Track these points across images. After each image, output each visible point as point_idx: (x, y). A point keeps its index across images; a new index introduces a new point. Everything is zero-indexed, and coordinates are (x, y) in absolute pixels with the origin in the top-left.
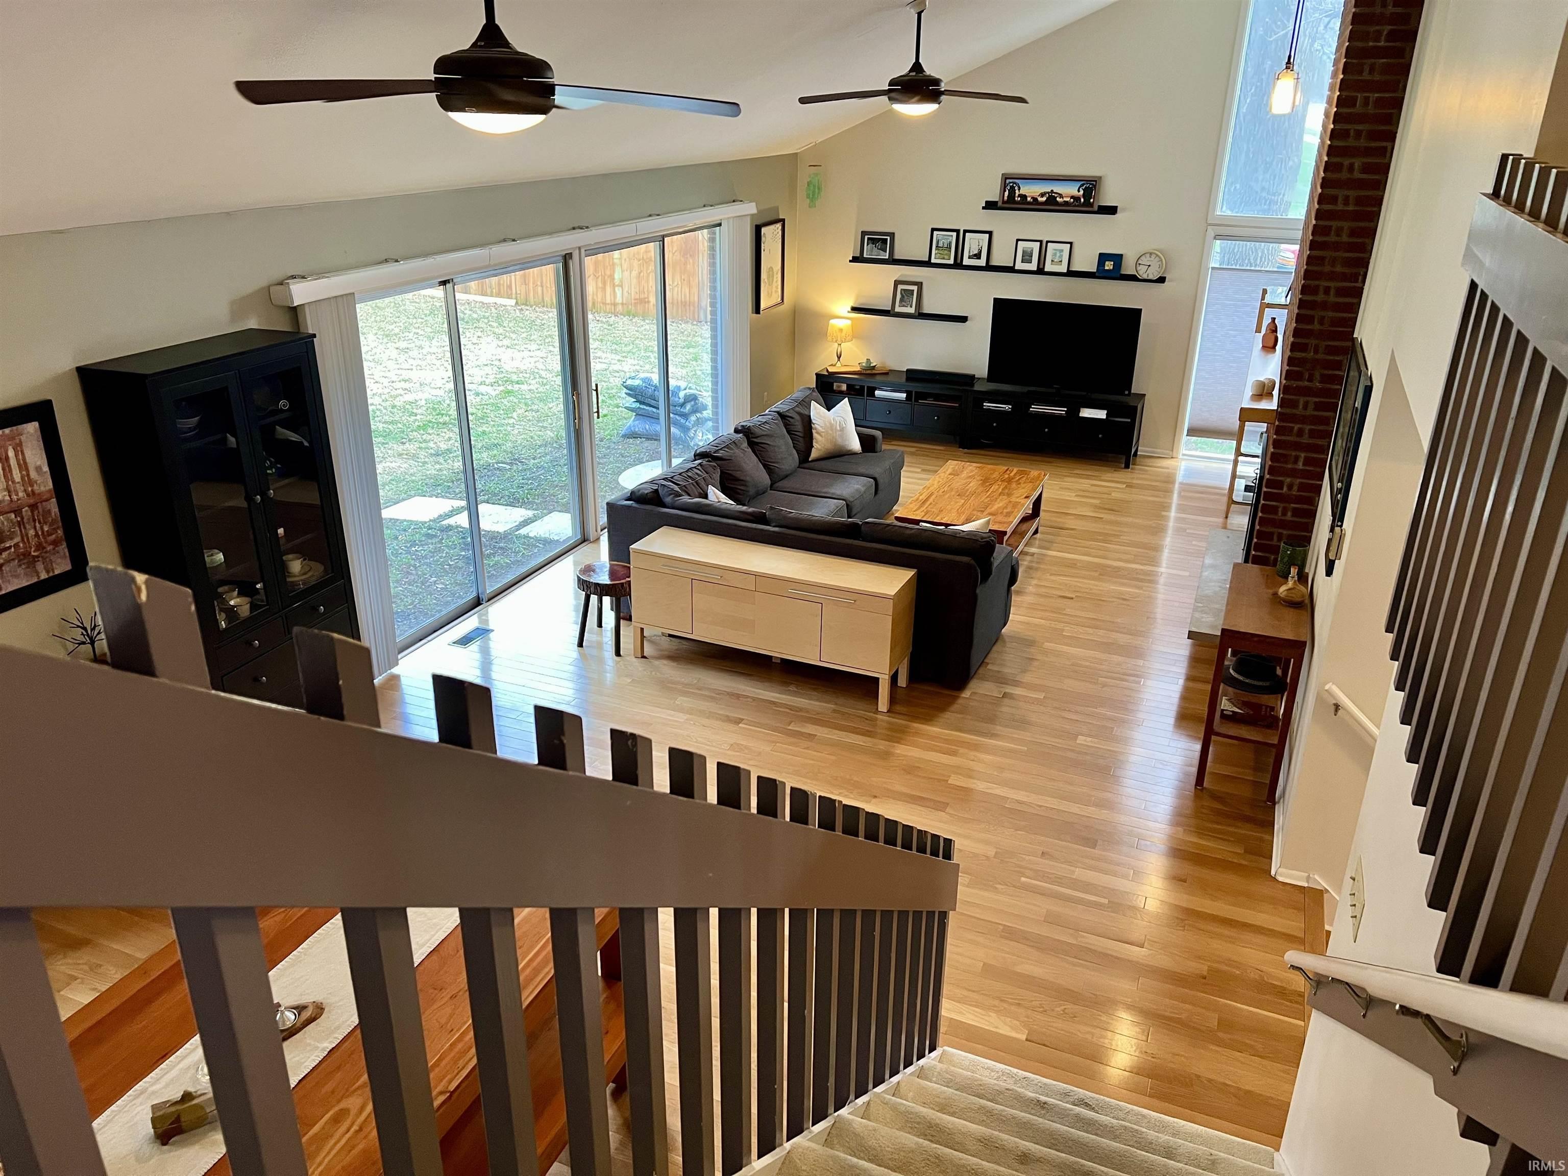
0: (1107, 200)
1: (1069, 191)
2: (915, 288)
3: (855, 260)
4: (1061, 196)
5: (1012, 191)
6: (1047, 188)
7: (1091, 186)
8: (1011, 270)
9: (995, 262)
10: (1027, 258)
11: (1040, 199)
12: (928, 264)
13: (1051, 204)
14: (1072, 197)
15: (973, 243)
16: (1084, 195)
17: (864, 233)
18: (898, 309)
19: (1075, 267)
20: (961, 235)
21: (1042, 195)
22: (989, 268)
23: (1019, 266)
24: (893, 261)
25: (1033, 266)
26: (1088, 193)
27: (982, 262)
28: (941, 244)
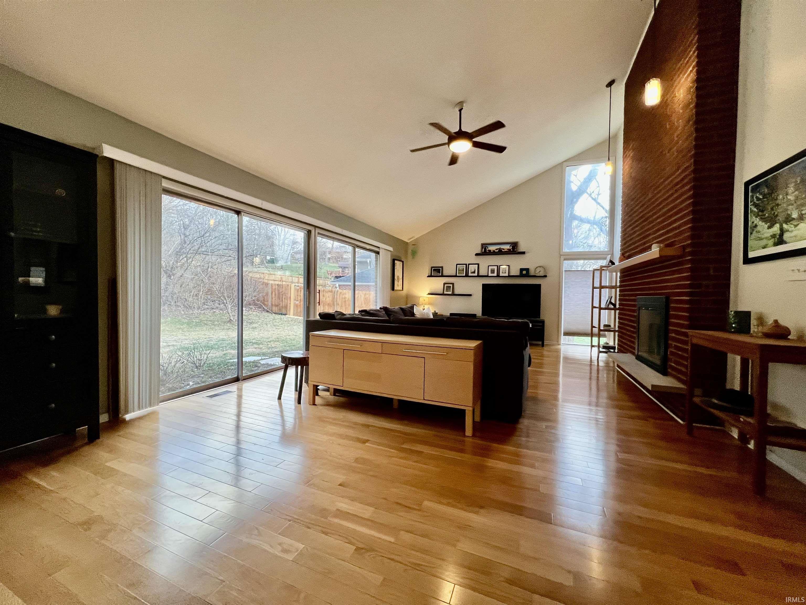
0: (521, 249)
1: (507, 247)
2: (451, 285)
3: (428, 276)
4: (504, 249)
5: (485, 249)
6: (498, 247)
7: (515, 245)
8: (487, 276)
9: (481, 274)
10: (493, 271)
11: (496, 251)
12: (456, 276)
13: (500, 252)
14: (508, 249)
15: (472, 268)
16: (512, 249)
17: (432, 268)
18: (445, 293)
19: (511, 274)
20: (467, 266)
21: (497, 249)
22: (478, 276)
23: (490, 275)
24: (442, 276)
25: (495, 274)
26: (513, 248)
27: (476, 274)
28: (460, 269)
